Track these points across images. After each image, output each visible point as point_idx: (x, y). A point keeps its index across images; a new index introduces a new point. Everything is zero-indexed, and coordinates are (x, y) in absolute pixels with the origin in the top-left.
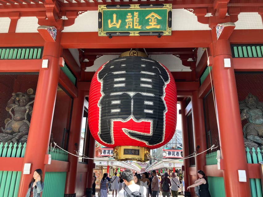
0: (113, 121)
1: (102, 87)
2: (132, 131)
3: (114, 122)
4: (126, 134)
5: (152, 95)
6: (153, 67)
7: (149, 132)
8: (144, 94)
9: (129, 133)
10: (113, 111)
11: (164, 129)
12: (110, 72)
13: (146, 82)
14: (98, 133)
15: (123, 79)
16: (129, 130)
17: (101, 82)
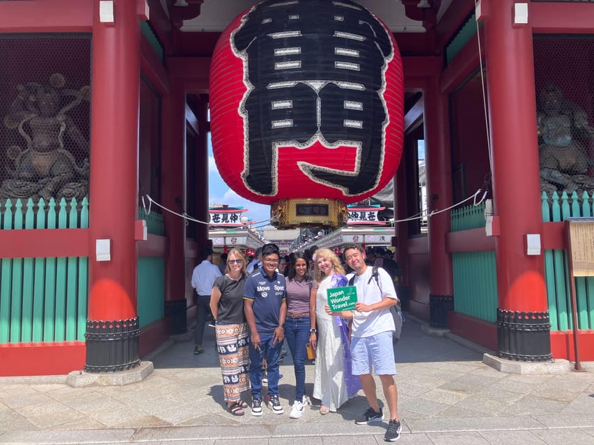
0: (277, 147)
1: (245, 70)
2: (317, 167)
3: (280, 149)
4: (306, 174)
5: (358, 87)
6: (361, 22)
7: (352, 168)
8: (344, 85)
9: (313, 172)
10: (277, 124)
11: (382, 162)
12: (263, 35)
13: (347, 58)
14: (242, 174)
15: (296, 51)
16: (312, 166)
17: (243, 57)
